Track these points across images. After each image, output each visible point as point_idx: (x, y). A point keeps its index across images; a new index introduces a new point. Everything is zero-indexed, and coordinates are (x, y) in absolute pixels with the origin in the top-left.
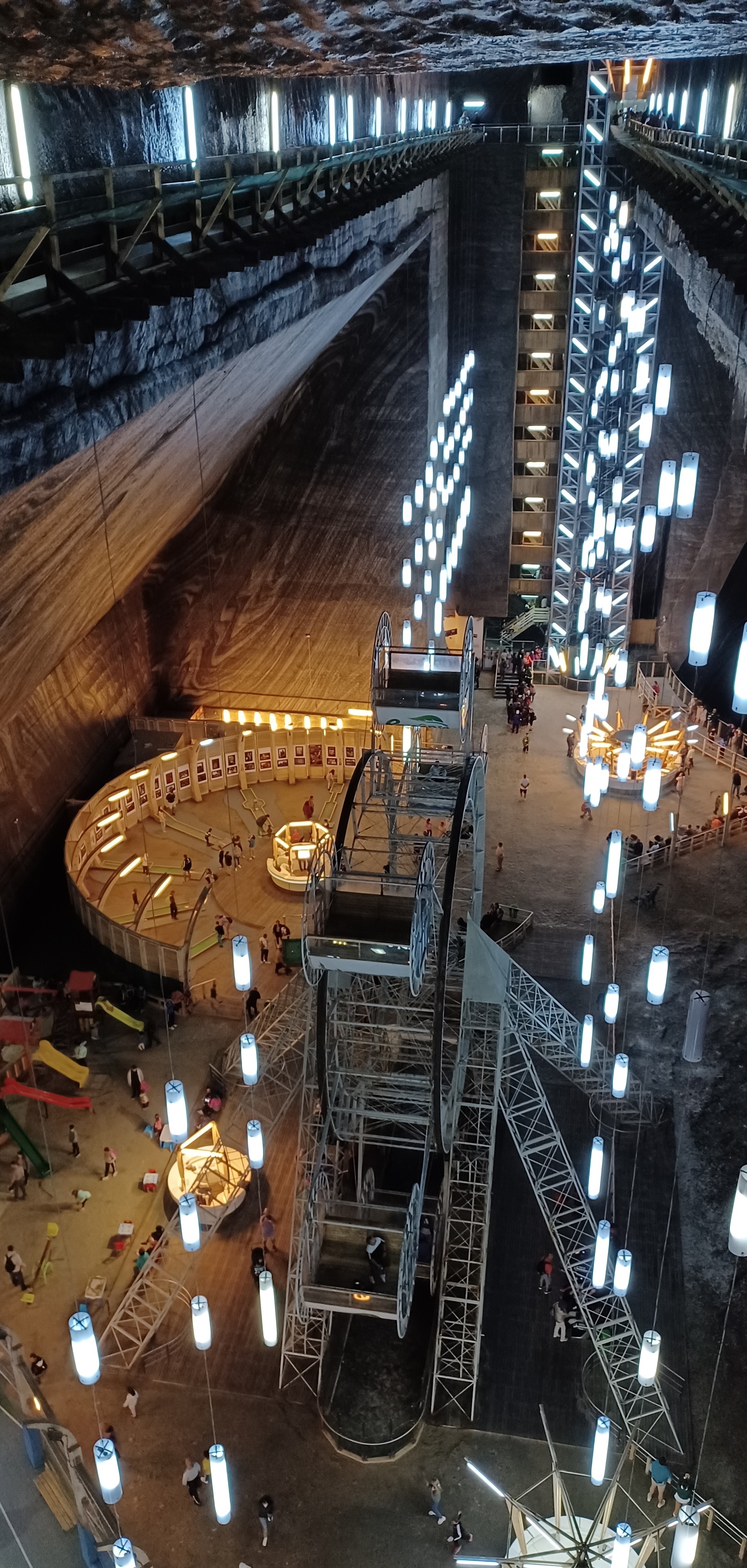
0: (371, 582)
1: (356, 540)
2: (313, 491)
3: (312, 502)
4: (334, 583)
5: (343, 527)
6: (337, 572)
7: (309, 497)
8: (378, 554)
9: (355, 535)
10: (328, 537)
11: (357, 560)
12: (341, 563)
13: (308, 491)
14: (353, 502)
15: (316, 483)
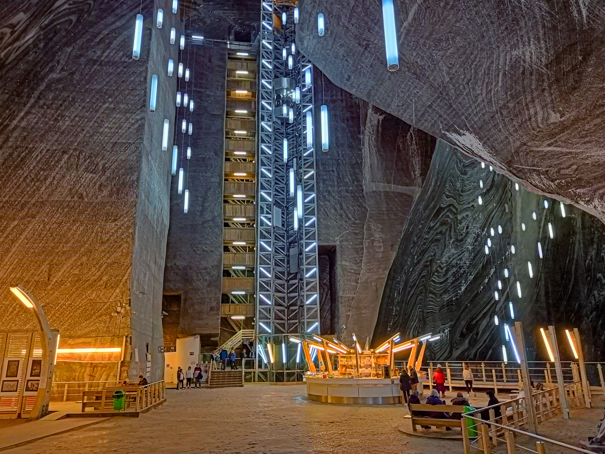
0: (76, 198)
1: (66, 156)
2: (27, 113)
3: (23, 124)
4: (33, 201)
5: (52, 145)
6: (38, 189)
7: (22, 118)
8: (86, 170)
9: (64, 152)
10: (34, 155)
11: (64, 177)
12: (46, 179)
13: (22, 114)
14: (67, 123)
15: (32, 107)
